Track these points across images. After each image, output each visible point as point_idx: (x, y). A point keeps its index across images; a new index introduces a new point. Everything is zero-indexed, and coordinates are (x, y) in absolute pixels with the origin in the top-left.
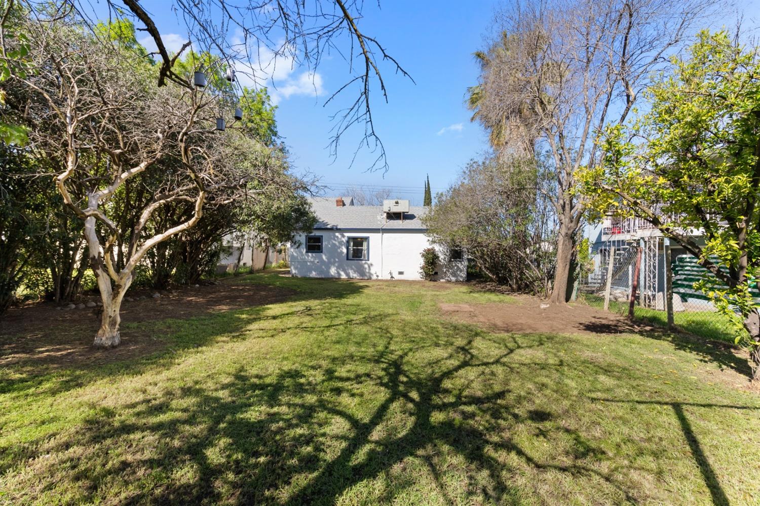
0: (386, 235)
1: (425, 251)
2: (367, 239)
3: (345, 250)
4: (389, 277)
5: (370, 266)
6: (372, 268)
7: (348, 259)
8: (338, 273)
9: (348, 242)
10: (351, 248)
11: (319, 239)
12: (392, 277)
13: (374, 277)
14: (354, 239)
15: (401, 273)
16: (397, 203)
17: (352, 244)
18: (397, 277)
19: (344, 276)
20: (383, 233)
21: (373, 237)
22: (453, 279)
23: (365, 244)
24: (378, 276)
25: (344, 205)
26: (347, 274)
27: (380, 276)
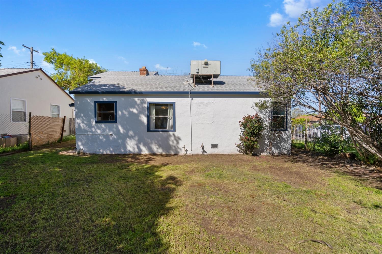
0: (196, 101)
1: (244, 118)
2: (172, 105)
3: (145, 120)
4: (200, 152)
5: (178, 139)
6: (180, 142)
7: (149, 130)
8: (139, 148)
9: (149, 109)
10: (153, 116)
11: (111, 106)
12: (204, 151)
13: (182, 153)
14: (157, 105)
15: (214, 146)
16: (206, 64)
17: (154, 112)
18: (210, 151)
19: (145, 151)
20: (192, 98)
21: (180, 102)
22: (276, 151)
23: (170, 112)
24: (186, 150)
25: (148, 74)
26: (150, 149)
27: (189, 150)
